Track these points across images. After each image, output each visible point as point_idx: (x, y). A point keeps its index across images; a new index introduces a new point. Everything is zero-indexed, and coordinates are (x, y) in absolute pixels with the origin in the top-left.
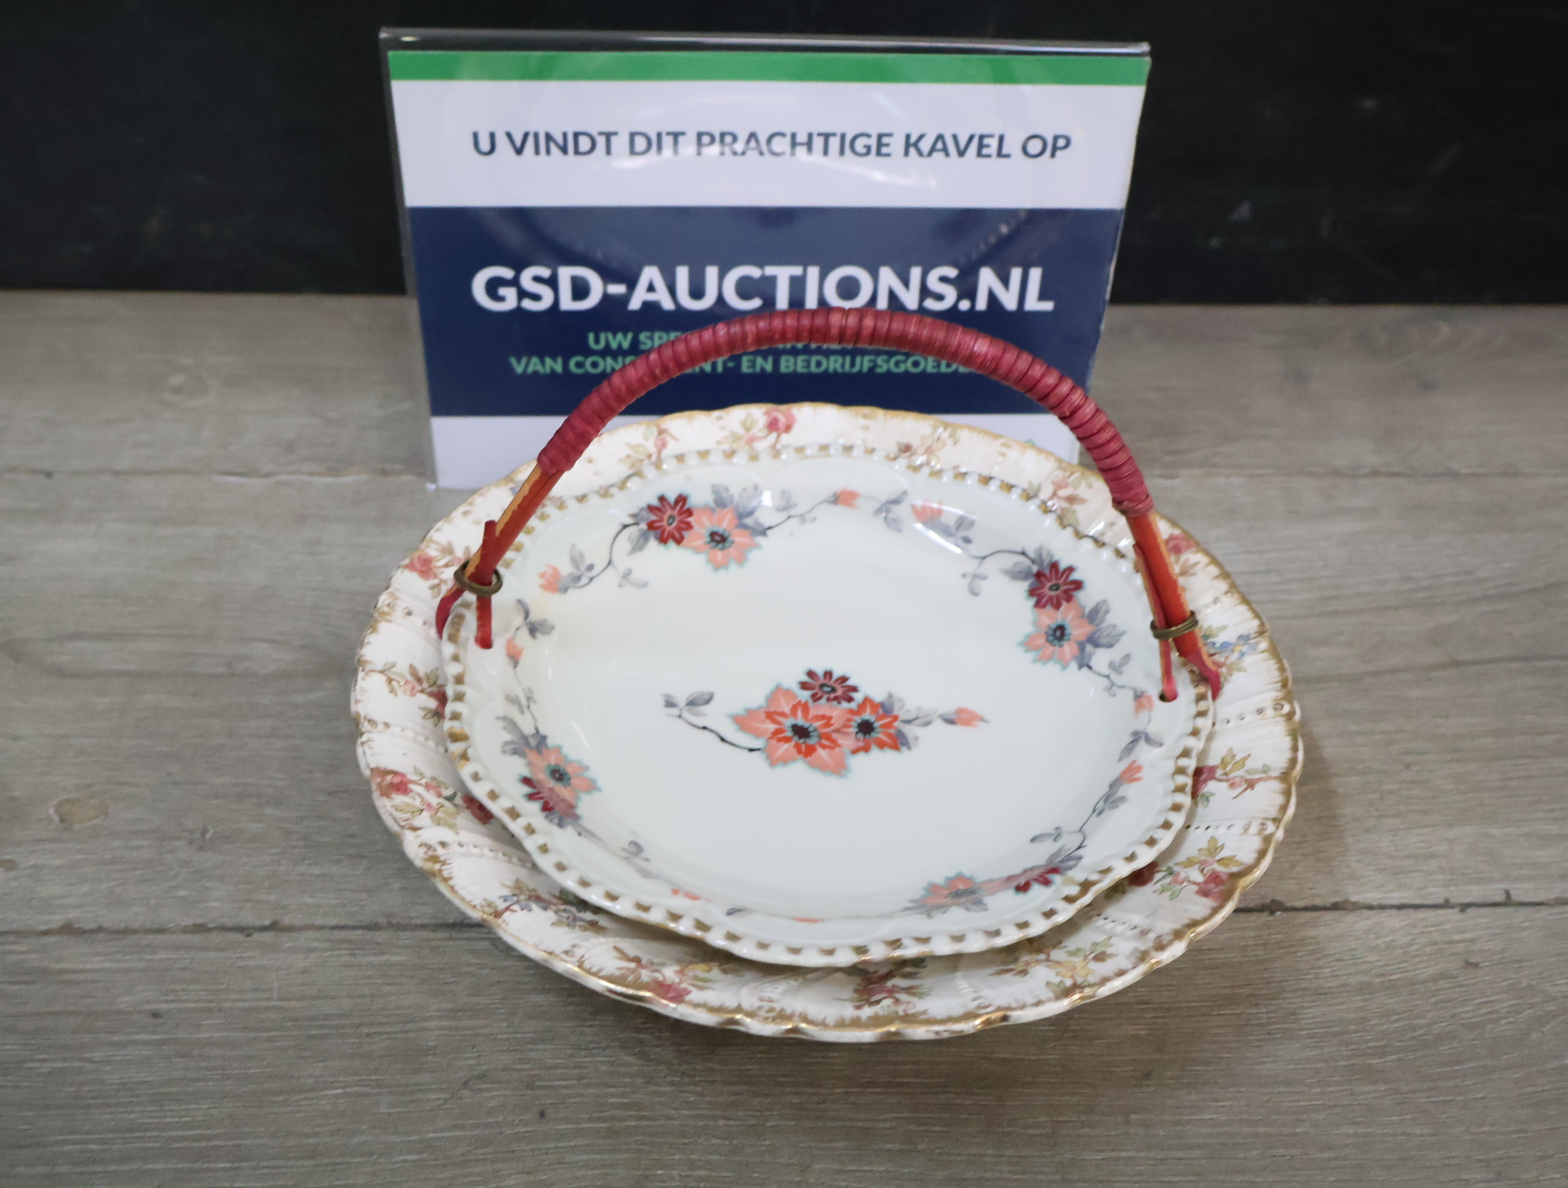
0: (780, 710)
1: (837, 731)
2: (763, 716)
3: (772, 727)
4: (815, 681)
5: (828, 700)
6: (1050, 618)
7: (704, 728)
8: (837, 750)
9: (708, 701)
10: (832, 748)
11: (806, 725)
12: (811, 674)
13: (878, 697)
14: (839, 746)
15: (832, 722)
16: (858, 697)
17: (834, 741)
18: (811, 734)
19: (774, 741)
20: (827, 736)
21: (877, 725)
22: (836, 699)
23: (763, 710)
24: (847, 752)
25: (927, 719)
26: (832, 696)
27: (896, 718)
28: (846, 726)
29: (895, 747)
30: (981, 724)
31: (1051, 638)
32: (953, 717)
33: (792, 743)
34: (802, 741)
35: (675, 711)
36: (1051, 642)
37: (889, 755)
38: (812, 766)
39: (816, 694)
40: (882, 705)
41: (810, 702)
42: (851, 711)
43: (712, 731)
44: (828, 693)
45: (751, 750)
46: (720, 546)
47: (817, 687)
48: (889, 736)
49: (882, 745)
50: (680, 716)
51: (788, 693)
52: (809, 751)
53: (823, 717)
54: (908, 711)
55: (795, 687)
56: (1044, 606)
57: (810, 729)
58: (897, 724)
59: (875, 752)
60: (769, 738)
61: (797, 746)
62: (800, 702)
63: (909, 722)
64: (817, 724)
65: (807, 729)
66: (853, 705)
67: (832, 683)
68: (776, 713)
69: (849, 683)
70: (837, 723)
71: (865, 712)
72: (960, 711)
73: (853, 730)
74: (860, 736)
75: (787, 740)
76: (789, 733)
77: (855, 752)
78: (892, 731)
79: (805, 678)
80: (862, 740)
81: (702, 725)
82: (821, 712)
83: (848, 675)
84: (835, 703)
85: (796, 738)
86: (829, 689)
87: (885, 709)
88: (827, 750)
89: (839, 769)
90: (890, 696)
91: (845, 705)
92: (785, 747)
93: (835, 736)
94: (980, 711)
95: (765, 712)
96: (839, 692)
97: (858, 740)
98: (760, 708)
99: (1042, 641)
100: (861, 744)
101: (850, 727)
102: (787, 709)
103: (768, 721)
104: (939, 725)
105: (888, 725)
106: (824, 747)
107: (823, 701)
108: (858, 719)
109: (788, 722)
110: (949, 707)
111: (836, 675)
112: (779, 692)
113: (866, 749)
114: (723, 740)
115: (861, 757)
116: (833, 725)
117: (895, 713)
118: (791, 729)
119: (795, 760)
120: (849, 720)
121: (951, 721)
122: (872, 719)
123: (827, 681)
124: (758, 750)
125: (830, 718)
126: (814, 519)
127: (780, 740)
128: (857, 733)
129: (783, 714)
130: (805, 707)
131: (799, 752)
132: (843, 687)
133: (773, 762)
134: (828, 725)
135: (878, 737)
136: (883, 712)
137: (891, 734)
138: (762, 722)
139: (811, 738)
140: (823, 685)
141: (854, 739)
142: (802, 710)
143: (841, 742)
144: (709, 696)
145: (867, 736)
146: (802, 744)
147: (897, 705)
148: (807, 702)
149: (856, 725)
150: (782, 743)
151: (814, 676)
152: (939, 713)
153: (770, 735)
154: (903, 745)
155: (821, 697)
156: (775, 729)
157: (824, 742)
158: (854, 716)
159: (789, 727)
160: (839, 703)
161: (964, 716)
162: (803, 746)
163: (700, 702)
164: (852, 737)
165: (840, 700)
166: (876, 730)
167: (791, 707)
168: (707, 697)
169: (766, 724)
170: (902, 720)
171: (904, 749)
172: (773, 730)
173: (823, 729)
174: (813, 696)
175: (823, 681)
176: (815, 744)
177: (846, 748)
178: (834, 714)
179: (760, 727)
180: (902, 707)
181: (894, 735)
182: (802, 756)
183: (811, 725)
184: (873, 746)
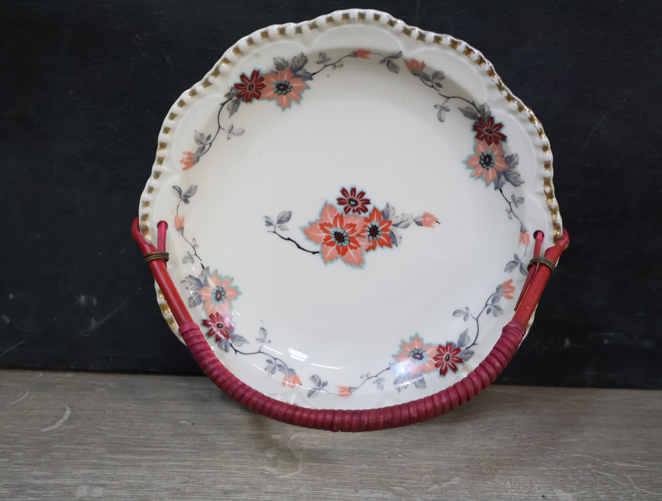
0: (328, 222)
1: (358, 235)
2: (319, 227)
3: (324, 235)
4: (346, 197)
5: (354, 211)
6: (484, 148)
7: (289, 239)
8: (359, 249)
9: (288, 219)
10: (356, 248)
11: (342, 232)
12: (344, 191)
13: (381, 207)
14: (359, 246)
15: (356, 228)
16: (370, 207)
17: (357, 243)
18: (345, 238)
19: (326, 246)
20: (353, 240)
21: (380, 229)
22: (358, 210)
23: (318, 223)
24: (364, 251)
25: (407, 223)
26: (356, 208)
27: (390, 222)
28: (363, 231)
29: (389, 246)
30: (436, 225)
31: (482, 162)
32: (422, 220)
33: (336, 246)
34: (340, 244)
35: (271, 228)
36: (482, 165)
37: (386, 249)
38: (346, 261)
39: (347, 207)
40: (383, 213)
41: (344, 213)
42: (367, 220)
43: (293, 241)
44: (353, 206)
45: (314, 253)
46: (284, 92)
47: (347, 202)
48: (385, 236)
49: (382, 244)
50: (275, 232)
51: (332, 208)
52: (343, 252)
53: (351, 225)
54: (397, 217)
55: (335, 203)
56: (481, 139)
57: (345, 235)
59: (378, 248)
60: (323, 244)
61: (338, 248)
62: (338, 213)
63: (396, 225)
64: (347, 231)
65: (342, 235)
66: (367, 215)
67: (355, 198)
68: (326, 224)
69: (366, 197)
70: (358, 229)
71: (373, 219)
72: (426, 215)
73: (367, 234)
74: (371, 238)
75: (332, 244)
76: (333, 239)
77: (367, 250)
78: (388, 233)
79: (341, 196)
80: (371, 241)
81: (287, 238)
82: (349, 222)
83: (364, 191)
84: (357, 213)
85: (337, 242)
86: (354, 203)
87: (383, 215)
88: (353, 250)
89: (359, 263)
90: (388, 206)
91: (363, 214)
92: (332, 249)
93: (357, 239)
94: (436, 215)
95: (320, 225)
96: (360, 203)
97: (369, 241)
98: (317, 220)
99: (477, 162)
100: (371, 244)
101: (365, 231)
102: (331, 221)
103: (322, 231)
104: (413, 225)
105: (386, 229)
106: (352, 247)
107: (351, 212)
108: (369, 225)
109: (332, 230)
110: (418, 213)
111: (358, 191)
112: (327, 207)
113: (373, 248)
114: (299, 247)
115: (371, 252)
116: (356, 231)
117: (390, 219)
118: (334, 236)
119: (337, 258)
120: (365, 226)
121: (419, 224)
122: (377, 225)
123: (353, 197)
124: (318, 252)
125: (354, 226)
126: (342, 66)
127: (328, 244)
128: (369, 236)
129: (329, 225)
130: (340, 217)
131: (339, 252)
132: (361, 201)
133: (327, 260)
134: (354, 231)
135: (380, 238)
136: (383, 218)
137: (387, 235)
138: (319, 232)
139: (345, 241)
140: (351, 200)
141: (368, 240)
142: (340, 221)
143: (360, 243)
144: (289, 214)
145: (375, 238)
146: (341, 246)
147: (391, 213)
148: (342, 215)
149: (368, 230)
150: (330, 247)
151: (345, 193)
152: (414, 217)
153: (323, 241)
154: (393, 243)
155: (350, 210)
156: (326, 236)
157: (352, 244)
158: (367, 223)
159: (333, 234)
160: (360, 213)
161: (427, 219)
162: (341, 248)
163: (285, 220)
164: (366, 239)
165: (360, 211)
166: (379, 233)
167: (333, 219)
168: (288, 215)
169: (320, 233)
170: (393, 224)
171: (394, 246)
172: (325, 237)
173: (351, 234)
174: (345, 209)
175: (350, 197)
176: (347, 246)
177: (363, 247)
178: (357, 222)
179: (318, 236)
180: (394, 214)
181: (389, 236)
182: (340, 255)
183: (345, 232)
184: (378, 245)
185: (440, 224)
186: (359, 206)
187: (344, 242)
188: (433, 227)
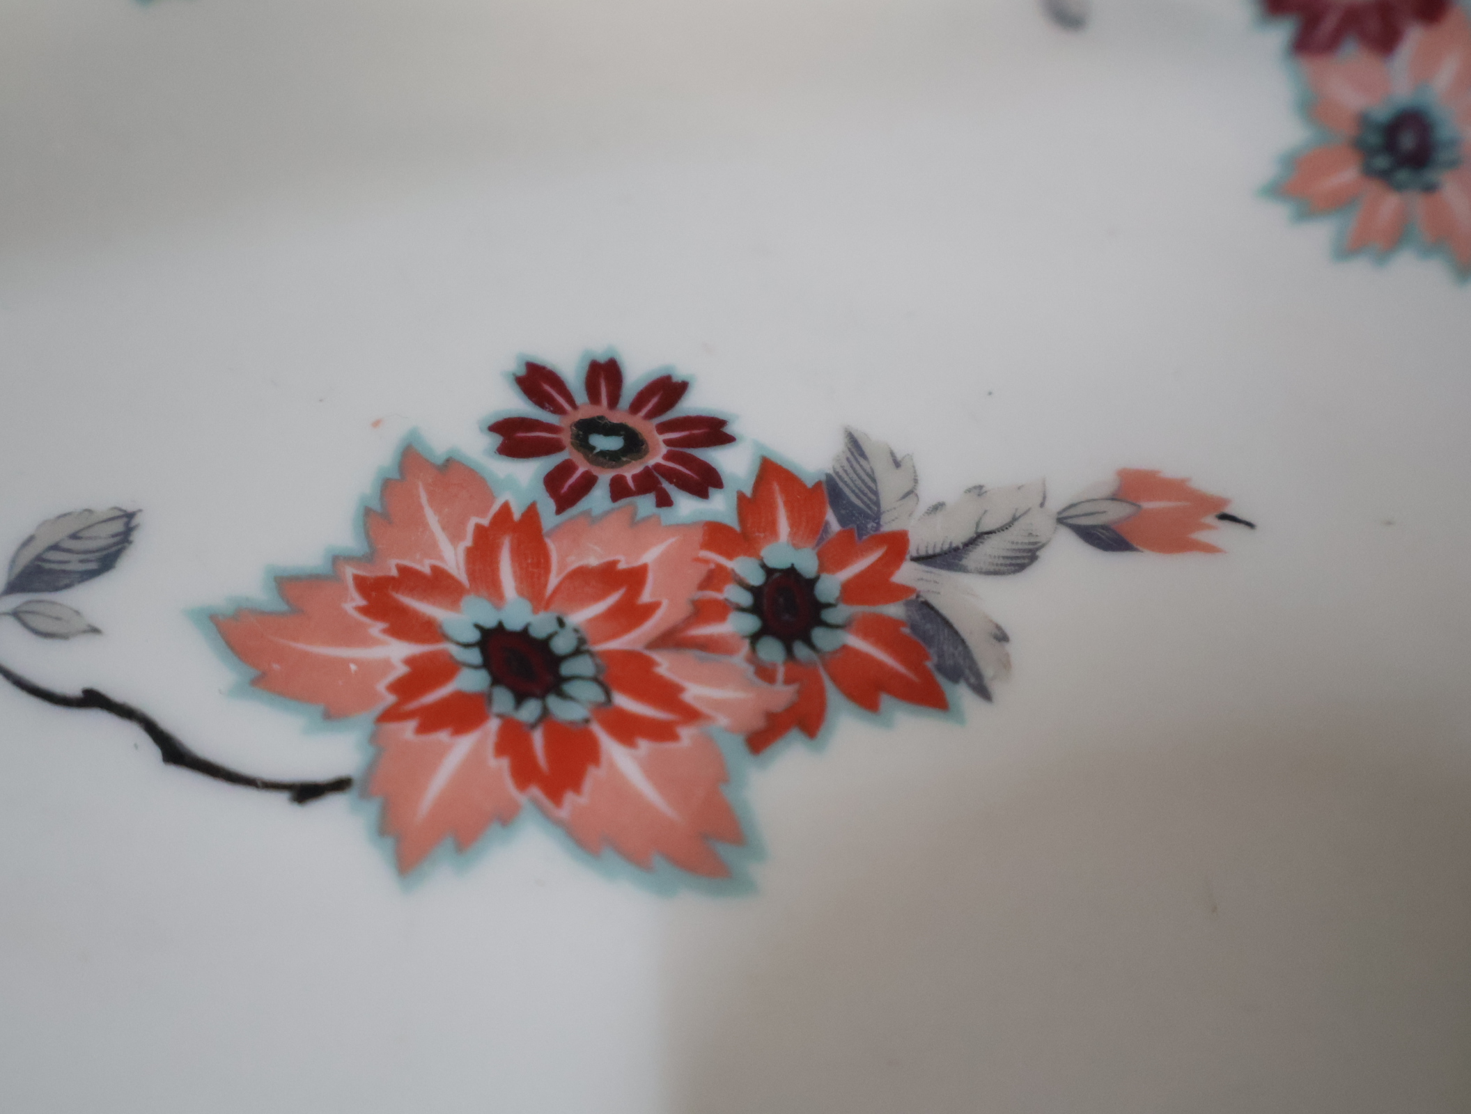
0: (424, 567)
1: (670, 640)
2: (354, 601)
3: (396, 654)
4: (558, 410)
5: (619, 490)
6: (1361, 85)
7: (92, 700)
8: (687, 734)
9: (107, 560)
10: (662, 732)
11: (541, 625)
12: (536, 382)
14: (691, 715)
15: (646, 597)
16: (735, 464)
17: (667, 694)
18: (567, 669)
19: (407, 730)
21: (830, 586)
22: (648, 483)
23: (349, 572)
24: (733, 748)
25: (1016, 536)
26: (630, 471)
27: (897, 545)
28: (706, 611)
29: (929, 696)
30: (1224, 535)
31: (1382, 162)
32: (1114, 513)
33: (493, 725)
34: (530, 711)
36: (1385, 176)
37: (907, 722)
39: (565, 469)
40: (831, 491)
41: (547, 506)
42: (716, 535)
43: (125, 712)
44: (612, 458)
45: (305, 792)
47: (566, 438)
48: (880, 630)
49: (866, 690)
51: (452, 475)
52: (555, 769)
53: (608, 576)
54: (937, 507)
55: (476, 446)
56: (1331, 45)
57: (562, 645)
58: (907, 573)
59: (845, 722)
60: (389, 716)
61: (512, 742)
62: (505, 510)
63: (946, 559)
64: (581, 616)
65: (544, 645)
66: (720, 506)
67: (619, 416)
68: (409, 579)
69: (693, 404)
70: (667, 596)
71: (771, 528)
72: (1133, 485)
73: (739, 625)
74: (771, 651)
75: (460, 714)
76: (472, 680)
77: (759, 740)
78: (894, 610)
79: (517, 405)
80: (781, 673)
81: (73, 688)
83: (680, 374)
84: (645, 504)
85: (503, 700)
86: (612, 443)
88: (644, 745)
89: (709, 850)
90: (855, 446)
91: (687, 507)
93: (666, 665)
94: (1207, 481)
95: (363, 585)
96: (658, 442)
97: (765, 673)
98: (337, 560)
99: (1348, 175)
100: (782, 694)
101: (720, 611)
102: (451, 558)
103: (376, 628)
105: (871, 584)
106: (627, 728)
107: (598, 498)
108: (747, 569)
111: (636, 375)
112: (415, 478)
113: (807, 717)
114: (178, 755)
115: (791, 759)
116: (651, 609)
117: (890, 524)
118: (474, 656)
119: (506, 817)
120: (715, 578)
121: (1107, 538)
122: (806, 562)
123: (602, 410)
124: (340, 785)
125: (636, 578)
127: (432, 720)
128: (755, 638)
129: (437, 585)
131: (525, 773)
132: (663, 428)
133: (419, 840)
134: (631, 613)
135: (845, 648)
136: (842, 521)
137: (894, 623)
138: (352, 636)
139: (569, 688)
140: (589, 427)
141: (750, 670)
142: (517, 554)
143: (694, 693)
144: (118, 526)
145: (801, 651)
146: (533, 726)
147: (890, 486)
148: (531, 513)
149: (745, 599)
150: (443, 736)
151: (547, 388)
152: (1056, 503)
153: (391, 699)
154: (955, 675)
155: (588, 483)
156: (410, 661)
157: (623, 701)
158: (730, 556)
159: (467, 646)
160: (664, 501)
161: (1148, 505)
162: (538, 739)
163: (75, 566)
164: (739, 660)
165: (666, 485)
166: (830, 616)
167: (468, 542)
168: (103, 536)
169: (367, 641)
170: (923, 553)
171: (961, 695)
172: (401, 670)
173: (614, 635)
174: (553, 482)
175: (585, 409)
176: (587, 721)
177: (723, 721)
178: (650, 557)
179: (345, 662)
180: (910, 493)
181: (906, 630)
182: (535, 791)
183: (561, 623)
184: (834, 697)
185: (1250, 525)
186: (657, 456)
187: (562, 695)
188: (1209, 549)
